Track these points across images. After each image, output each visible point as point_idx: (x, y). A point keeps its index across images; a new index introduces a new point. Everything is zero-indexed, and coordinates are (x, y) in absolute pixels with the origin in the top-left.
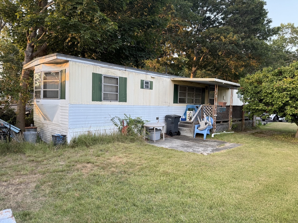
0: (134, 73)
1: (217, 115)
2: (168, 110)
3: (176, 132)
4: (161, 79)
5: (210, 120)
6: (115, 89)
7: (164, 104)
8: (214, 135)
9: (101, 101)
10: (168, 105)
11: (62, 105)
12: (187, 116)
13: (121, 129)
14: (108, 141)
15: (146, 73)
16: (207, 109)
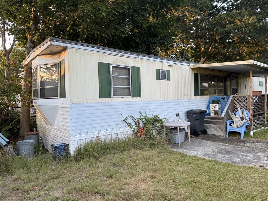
0: (148, 61)
1: (253, 108)
2: (189, 104)
3: (201, 131)
4: (179, 67)
5: (246, 114)
6: (126, 82)
7: (184, 97)
8: (254, 133)
9: (110, 97)
10: (189, 98)
11: (62, 106)
12: (212, 110)
13: (136, 131)
14: (121, 149)
15: (162, 61)
16: (240, 101)
